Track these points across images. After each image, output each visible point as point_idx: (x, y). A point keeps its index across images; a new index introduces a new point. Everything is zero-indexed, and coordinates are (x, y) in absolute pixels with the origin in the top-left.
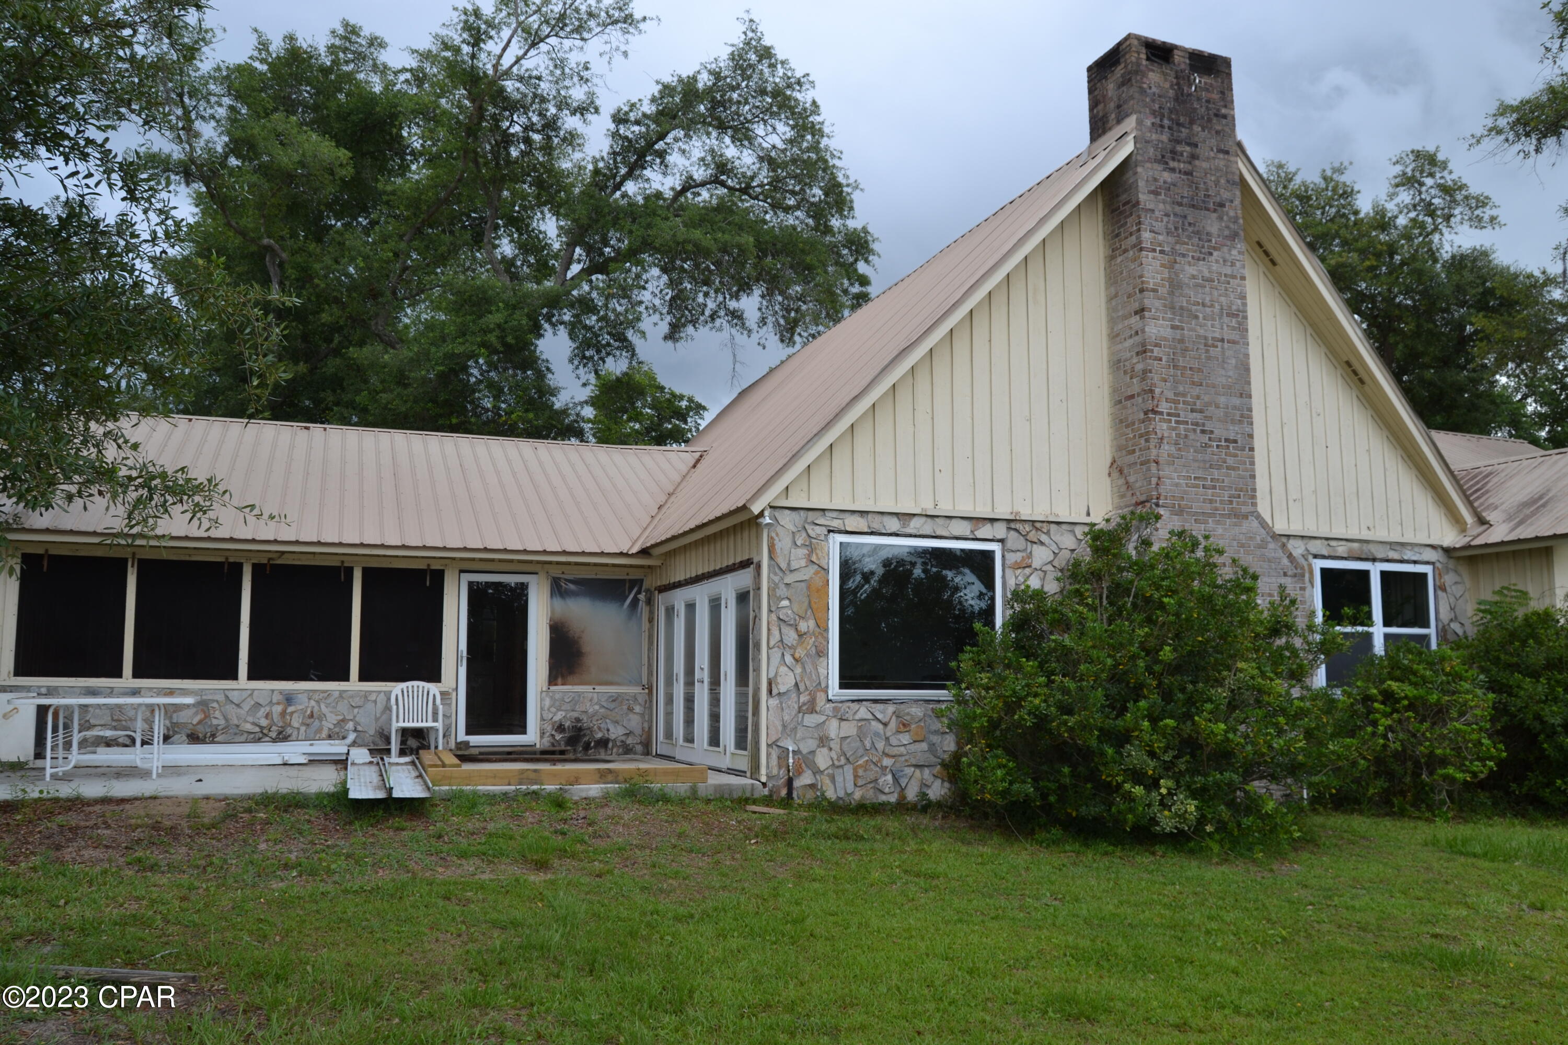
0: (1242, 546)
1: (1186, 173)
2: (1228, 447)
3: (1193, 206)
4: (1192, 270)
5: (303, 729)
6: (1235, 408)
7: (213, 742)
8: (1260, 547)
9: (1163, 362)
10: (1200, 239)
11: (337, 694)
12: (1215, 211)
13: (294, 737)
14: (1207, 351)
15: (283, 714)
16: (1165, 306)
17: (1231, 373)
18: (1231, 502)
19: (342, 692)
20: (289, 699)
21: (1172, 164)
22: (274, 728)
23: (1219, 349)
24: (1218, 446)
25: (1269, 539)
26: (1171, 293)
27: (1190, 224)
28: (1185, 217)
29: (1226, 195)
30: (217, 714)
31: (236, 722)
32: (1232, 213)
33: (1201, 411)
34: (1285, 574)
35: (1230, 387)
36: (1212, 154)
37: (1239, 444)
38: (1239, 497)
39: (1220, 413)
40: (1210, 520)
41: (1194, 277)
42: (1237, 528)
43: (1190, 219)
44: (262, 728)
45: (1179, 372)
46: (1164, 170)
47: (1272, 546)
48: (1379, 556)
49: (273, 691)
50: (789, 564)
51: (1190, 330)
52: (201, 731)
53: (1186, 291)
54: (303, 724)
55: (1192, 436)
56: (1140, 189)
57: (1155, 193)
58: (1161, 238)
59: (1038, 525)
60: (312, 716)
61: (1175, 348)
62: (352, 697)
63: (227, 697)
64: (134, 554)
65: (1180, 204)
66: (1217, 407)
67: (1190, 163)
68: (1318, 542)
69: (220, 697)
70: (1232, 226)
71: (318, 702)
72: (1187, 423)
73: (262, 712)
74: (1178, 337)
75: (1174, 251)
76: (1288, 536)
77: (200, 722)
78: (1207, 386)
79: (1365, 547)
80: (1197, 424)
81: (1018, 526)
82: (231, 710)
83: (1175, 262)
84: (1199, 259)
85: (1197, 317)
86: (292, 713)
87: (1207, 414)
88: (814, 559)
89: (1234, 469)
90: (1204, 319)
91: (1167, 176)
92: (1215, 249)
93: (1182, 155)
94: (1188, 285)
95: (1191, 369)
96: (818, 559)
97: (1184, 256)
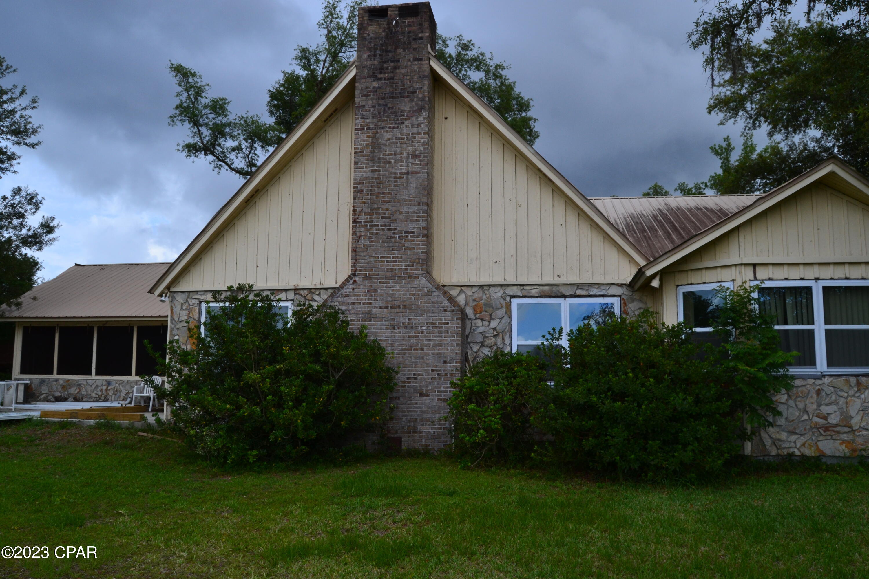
0: (414, 295)
1: (389, 79)
2: (407, 237)
3: (393, 97)
4: (389, 135)
5: (113, 396)
6: (414, 212)
7: (82, 401)
8: (426, 295)
9: (364, 192)
10: (395, 116)
11: (126, 381)
12: (408, 97)
13: (110, 400)
14: (396, 181)
15: (107, 390)
16: (368, 160)
17: (412, 192)
18: (407, 269)
19: (128, 380)
20: (109, 383)
21: (379, 76)
22: (103, 396)
23: (405, 179)
24: (399, 237)
25: (434, 289)
26: (373, 151)
27: (389, 109)
28: (386, 105)
29: (417, 85)
30: (84, 389)
31: (90, 393)
32: (420, 96)
33: (389, 217)
34: (445, 311)
35: (411, 200)
36: (409, 63)
37: (415, 234)
38: (413, 265)
39: (402, 217)
40: (391, 281)
41: (389, 139)
42: (410, 285)
43: (390, 105)
44: (99, 395)
45: (374, 197)
46: (374, 81)
47: (436, 293)
48: (568, 294)
49: (103, 380)
50: (179, 319)
51: (384, 171)
52: (79, 396)
53: (383, 148)
54: (113, 394)
55: (381, 233)
56: (356, 96)
57: (367, 95)
58: (368, 121)
59: (313, 291)
60: (117, 391)
61: (373, 183)
62: (131, 383)
63: (87, 382)
64: (58, 325)
65: (383, 98)
66: (401, 213)
67: (393, 72)
68: (515, 287)
69: (85, 383)
70: (420, 103)
71: (119, 385)
72: (378, 226)
73: (99, 389)
74: (376, 176)
75: (377, 126)
76: (490, 286)
77: (78, 393)
78: (394, 201)
79: (554, 288)
80: (385, 225)
81: (302, 292)
82: (88, 388)
83: (377, 132)
84: (394, 128)
85: (390, 162)
86: (110, 389)
87: (393, 218)
88: (191, 315)
89: (410, 249)
90: (395, 162)
91: (375, 84)
92: (406, 119)
93: (387, 68)
94: (385, 145)
95: (383, 193)
96: (193, 315)
97: (383, 128)
